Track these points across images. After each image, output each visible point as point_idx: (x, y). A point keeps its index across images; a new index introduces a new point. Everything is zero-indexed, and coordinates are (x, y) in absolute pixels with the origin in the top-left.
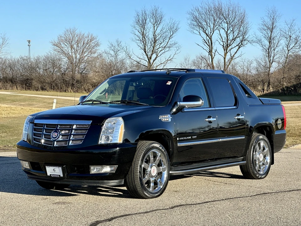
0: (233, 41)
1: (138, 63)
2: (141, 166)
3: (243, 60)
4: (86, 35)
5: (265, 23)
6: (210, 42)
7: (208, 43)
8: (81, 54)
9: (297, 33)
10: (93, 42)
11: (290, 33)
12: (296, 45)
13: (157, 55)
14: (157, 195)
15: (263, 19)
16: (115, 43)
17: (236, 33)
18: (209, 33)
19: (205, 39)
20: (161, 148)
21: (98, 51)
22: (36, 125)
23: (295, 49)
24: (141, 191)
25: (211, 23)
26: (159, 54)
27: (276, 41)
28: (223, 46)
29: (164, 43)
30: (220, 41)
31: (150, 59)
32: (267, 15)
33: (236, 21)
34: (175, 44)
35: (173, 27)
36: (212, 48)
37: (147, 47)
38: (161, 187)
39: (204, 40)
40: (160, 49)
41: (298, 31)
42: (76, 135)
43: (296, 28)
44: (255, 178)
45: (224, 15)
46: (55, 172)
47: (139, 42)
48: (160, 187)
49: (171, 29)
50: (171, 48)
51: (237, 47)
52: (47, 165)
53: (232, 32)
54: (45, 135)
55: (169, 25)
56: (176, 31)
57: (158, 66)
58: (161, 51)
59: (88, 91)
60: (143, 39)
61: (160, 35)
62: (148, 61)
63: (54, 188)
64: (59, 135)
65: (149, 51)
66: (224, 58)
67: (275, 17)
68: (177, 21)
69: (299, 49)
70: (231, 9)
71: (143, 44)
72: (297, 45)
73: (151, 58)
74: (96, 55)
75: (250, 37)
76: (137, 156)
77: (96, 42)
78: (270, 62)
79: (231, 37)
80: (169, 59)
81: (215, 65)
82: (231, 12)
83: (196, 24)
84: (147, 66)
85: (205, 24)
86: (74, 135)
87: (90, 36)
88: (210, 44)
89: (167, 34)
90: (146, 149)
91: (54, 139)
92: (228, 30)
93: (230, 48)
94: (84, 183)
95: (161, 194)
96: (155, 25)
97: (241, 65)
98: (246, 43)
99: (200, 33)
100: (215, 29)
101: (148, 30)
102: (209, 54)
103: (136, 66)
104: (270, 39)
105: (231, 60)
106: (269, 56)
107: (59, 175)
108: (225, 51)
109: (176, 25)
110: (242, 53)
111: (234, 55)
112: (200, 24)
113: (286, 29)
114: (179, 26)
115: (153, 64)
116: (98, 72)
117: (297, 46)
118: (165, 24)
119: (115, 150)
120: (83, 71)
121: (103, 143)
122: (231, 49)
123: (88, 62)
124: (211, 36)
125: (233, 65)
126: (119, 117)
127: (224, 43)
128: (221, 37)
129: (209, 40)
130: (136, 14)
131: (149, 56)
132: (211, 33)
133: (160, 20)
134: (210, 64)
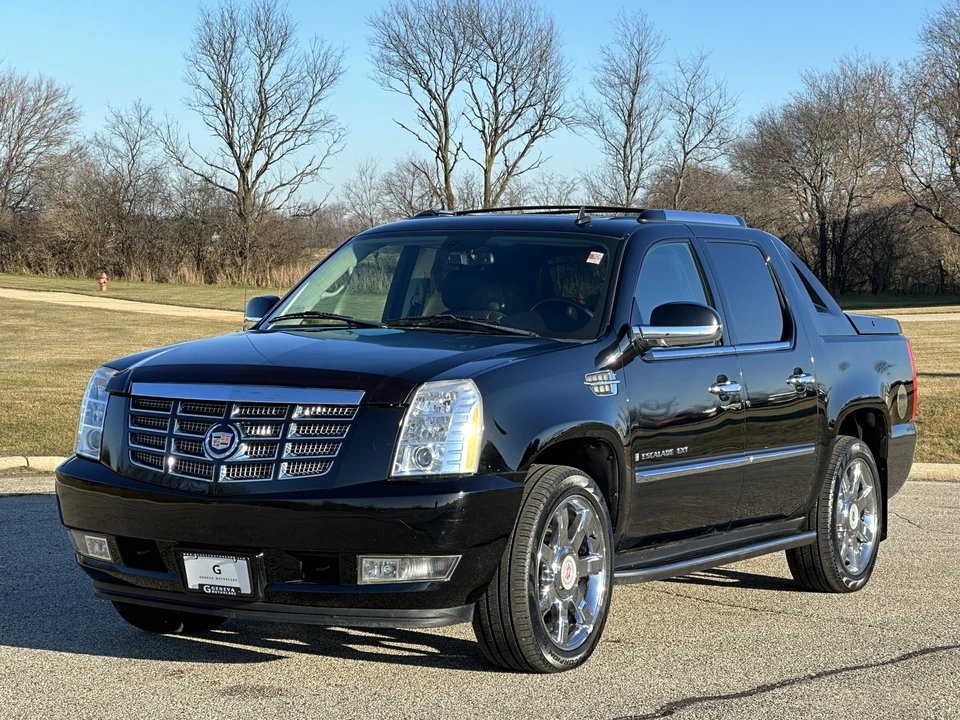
0: (514, 117)
1: (207, 180)
2: (533, 558)
3: (546, 179)
4: (30, 82)
5: (615, 64)
6: (441, 118)
7: (434, 122)
8: (12, 146)
9: (714, 100)
10: (55, 105)
11: (690, 100)
12: (710, 137)
13: (270, 158)
14: (577, 657)
15: (607, 51)
16: (131, 112)
17: (523, 92)
18: (440, 90)
19: (427, 109)
20: (591, 491)
21: (72, 137)
22: (138, 401)
23: (705, 150)
24: (532, 647)
25: (444, 58)
26: (275, 153)
27: (646, 122)
28: (483, 132)
29: (293, 118)
30: (471, 116)
31: (244, 167)
32: (620, 38)
33: (522, 52)
34: (326, 122)
35: (323, 65)
36: (447, 139)
37: (236, 128)
38: (590, 631)
39: (424, 112)
40: (279, 138)
41: (718, 92)
42: (304, 442)
43: (710, 82)
44: (836, 587)
45: (487, 35)
46: (218, 576)
47: (212, 111)
48: (585, 629)
49: (315, 71)
50: (316, 135)
51: (527, 138)
52: (189, 552)
53: (511, 88)
54: (178, 439)
55: (311, 60)
56: (331, 79)
57: (272, 191)
58: (281, 143)
59: (37, 269)
60: (225, 101)
61: (280, 92)
62: (238, 175)
63: (180, 630)
64: (237, 440)
65: (242, 141)
66: (485, 171)
67: (646, 45)
68: (337, 49)
69: (717, 151)
70: (510, 14)
71: (222, 117)
72: (712, 137)
73: (248, 165)
74: (64, 150)
75: (566, 107)
76: (521, 520)
77: (66, 108)
78: (628, 189)
79: (507, 105)
80: (308, 171)
81: (455, 192)
82: (508, 25)
83: (396, 59)
84: (236, 190)
85: (427, 58)
86: (294, 442)
87: (44, 87)
88: (442, 124)
89: (302, 86)
90: (548, 495)
91: (217, 457)
92: (497, 82)
93: (504, 138)
94: (332, 616)
95: (589, 653)
96: (264, 60)
97: (537, 195)
98: (553, 126)
99: (410, 90)
100: (458, 77)
101: (241, 76)
102: (438, 157)
103: (200, 191)
104: (630, 116)
105: (507, 179)
106: (626, 170)
107: (237, 589)
108: (490, 148)
109: (332, 60)
110: (543, 158)
111: (516, 163)
112: (410, 61)
113: (680, 86)
114: (343, 64)
115: (257, 186)
116: (74, 206)
117: (712, 140)
118: (297, 57)
119: (451, 502)
120: (19, 203)
121: (407, 473)
122: (508, 142)
123: (37, 172)
124: (445, 101)
125: (512, 192)
126: (464, 381)
127: (487, 123)
128: (477, 103)
129: (440, 112)
130: (201, 19)
131: (243, 160)
132: (444, 89)
133: (280, 42)
134: (440, 189)
